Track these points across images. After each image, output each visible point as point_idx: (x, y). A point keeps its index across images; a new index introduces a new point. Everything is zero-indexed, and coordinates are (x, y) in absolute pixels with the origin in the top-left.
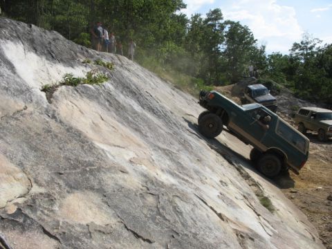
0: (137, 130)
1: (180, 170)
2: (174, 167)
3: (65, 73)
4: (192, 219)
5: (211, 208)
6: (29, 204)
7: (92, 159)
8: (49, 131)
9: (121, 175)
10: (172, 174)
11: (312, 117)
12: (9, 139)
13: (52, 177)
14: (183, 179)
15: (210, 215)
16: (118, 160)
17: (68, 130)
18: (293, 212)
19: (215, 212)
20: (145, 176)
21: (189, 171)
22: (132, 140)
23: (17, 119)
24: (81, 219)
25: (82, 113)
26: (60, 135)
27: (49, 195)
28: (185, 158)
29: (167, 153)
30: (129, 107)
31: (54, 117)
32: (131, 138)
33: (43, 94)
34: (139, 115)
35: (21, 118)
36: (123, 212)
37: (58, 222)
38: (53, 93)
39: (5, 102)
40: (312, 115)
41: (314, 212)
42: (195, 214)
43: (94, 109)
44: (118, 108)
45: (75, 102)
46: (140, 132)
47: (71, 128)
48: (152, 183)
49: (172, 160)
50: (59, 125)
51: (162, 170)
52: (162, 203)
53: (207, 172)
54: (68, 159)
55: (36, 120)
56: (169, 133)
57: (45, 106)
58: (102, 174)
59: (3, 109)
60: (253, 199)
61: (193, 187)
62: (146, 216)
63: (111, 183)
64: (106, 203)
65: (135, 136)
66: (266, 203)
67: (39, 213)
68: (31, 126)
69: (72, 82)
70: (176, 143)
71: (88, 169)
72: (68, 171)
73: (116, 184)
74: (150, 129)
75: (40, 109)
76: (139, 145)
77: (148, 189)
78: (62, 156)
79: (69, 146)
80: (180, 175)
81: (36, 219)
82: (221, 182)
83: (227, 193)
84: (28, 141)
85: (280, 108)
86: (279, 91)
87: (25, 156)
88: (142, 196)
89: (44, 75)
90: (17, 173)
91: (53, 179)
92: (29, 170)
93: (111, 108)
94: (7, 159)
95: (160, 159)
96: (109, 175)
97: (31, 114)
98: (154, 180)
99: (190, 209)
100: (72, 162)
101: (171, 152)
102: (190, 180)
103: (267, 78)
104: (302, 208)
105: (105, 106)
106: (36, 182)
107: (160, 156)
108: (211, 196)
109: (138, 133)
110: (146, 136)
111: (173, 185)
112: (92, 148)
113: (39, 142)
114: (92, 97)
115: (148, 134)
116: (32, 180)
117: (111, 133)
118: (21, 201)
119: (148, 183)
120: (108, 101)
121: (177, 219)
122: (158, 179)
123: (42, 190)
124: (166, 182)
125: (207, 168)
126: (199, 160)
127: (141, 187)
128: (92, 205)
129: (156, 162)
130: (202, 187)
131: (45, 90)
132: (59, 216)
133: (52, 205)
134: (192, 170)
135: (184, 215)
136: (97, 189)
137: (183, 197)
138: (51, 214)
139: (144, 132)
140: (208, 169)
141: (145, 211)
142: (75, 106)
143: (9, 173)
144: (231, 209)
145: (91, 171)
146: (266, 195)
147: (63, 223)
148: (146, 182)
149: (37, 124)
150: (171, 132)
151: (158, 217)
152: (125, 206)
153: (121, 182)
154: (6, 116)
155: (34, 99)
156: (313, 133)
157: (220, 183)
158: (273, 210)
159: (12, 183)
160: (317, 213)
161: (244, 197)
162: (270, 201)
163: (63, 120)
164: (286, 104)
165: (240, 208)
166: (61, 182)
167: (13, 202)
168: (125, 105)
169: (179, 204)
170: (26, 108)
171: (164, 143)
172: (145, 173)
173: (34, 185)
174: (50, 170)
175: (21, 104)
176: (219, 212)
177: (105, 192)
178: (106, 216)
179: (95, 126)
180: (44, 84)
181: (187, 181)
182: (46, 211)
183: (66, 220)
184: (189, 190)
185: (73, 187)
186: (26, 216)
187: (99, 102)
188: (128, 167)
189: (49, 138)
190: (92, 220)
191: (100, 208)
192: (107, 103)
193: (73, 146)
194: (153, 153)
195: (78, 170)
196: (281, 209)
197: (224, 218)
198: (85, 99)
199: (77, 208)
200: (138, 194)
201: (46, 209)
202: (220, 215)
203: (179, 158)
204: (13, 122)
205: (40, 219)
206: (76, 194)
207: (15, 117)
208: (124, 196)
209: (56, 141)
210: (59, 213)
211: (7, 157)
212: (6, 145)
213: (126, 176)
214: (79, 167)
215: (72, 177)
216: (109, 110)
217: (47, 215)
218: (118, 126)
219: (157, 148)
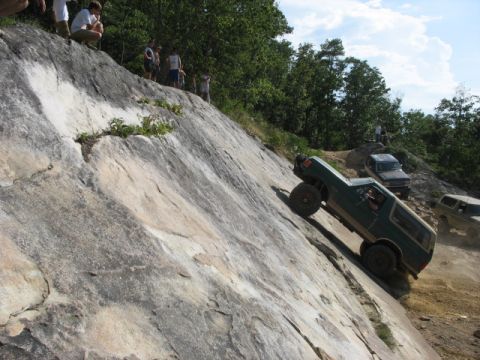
0: (208, 210)
1: (264, 277)
2: (256, 270)
3: (113, 117)
4: (278, 355)
5: (305, 338)
6: (42, 321)
7: (139, 254)
8: (81, 206)
9: (179, 280)
10: (253, 282)
11: (460, 210)
12: (22, 215)
13: (80, 280)
14: (268, 291)
15: (303, 350)
16: (177, 256)
17: (109, 206)
18: (423, 351)
19: (311, 345)
20: (214, 284)
21: (278, 278)
22: (199, 226)
23: (36, 184)
24: (117, 350)
25: (131, 179)
26: (96, 213)
27: (72, 309)
28: (273, 258)
29: (248, 248)
30: (199, 174)
31: (90, 184)
32: (199, 222)
33: (78, 147)
34: (212, 188)
35: (43, 183)
36: (178, 340)
37: (83, 352)
38: (92, 146)
39: (22, 156)
40: (461, 207)
41: (453, 353)
42: (281, 347)
43: (148, 175)
44: (183, 176)
45: (122, 162)
46: (213, 214)
47: (114, 203)
48: (224, 295)
49: (254, 260)
50: (97, 197)
51: (240, 275)
52: (236, 328)
53: (303, 281)
54: (105, 252)
55: (64, 188)
56: (252, 218)
57: (79, 166)
58: (153, 277)
59: (18, 168)
60: (366, 326)
61: (282, 303)
62: (211, 349)
63: (164, 292)
64: (156, 324)
65: (205, 221)
66: (383, 333)
67: (56, 336)
68: (56, 196)
69: (120, 131)
70: (262, 233)
71: (133, 269)
72: (103, 271)
73: (172, 295)
74: (226, 209)
75: (72, 170)
76: (210, 235)
77: (217, 305)
78: (97, 246)
79: (109, 231)
80: (265, 284)
81: (51, 346)
82: (322, 297)
83: (330, 315)
84: (49, 220)
85: (414, 190)
86: (415, 166)
87: (44, 243)
88: (208, 316)
89: (82, 117)
90: (30, 269)
91: (80, 282)
92: (47, 266)
93: (173, 175)
94: (16, 247)
95: (238, 257)
96: (162, 279)
97: (58, 177)
98: (227, 290)
99: (275, 340)
100: (111, 257)
101: (254, 248)
102: (278, 293)
103: (399, 146)
104: (436, 345)
105: (165, 171)
106: (56, 286)
107: (238, 252)
108: (306, 319)
109: (209, 216)
110: (220, 221)
111: (253, 299)
112: (141, 236)
113: (65, 222)
114: (147, 155)
115: (224, 218)
116: (51, 282)
117: (169, 213)
118: (30, 315)
119: (219, 295)
120: (170, 163)
121: (256, 355)
122: (234, 289)
123: (64, 300)
124: (244, 295)
125: (303, 274)
126: (293, 262)
127: (208, 301)
128: (135, 327)
129: (231, 262)
130: (293, 304)
131: (80, 140)
132: (84, 343)
133: (76, 324)
134: (281, 277)
135: (266, 348)
136: (144, 302)
137: (267, 319)
138: (73, 338)
139: (217, 214)
140: (304, 277)
141: (211, 341)
142: (121, 169)
143: (17, 269)
144: (334, 342)
145: (137, 272)
146: (384, 321)
147: (90, 354)
148: (216, 295)
149: (65, 193)
150: (256, 216)
151: (229, 350)
152: (182, 331)
153: (179, 292)
154: (21, 178)
155: (65, 154)
156: (459, 233)
157: (319, 299)
158: (394, 344)
159: (20, 286)
160: (457, 355)
161: (354, 322)
162: (390, 331)
163: (103, 189)
164: (424, 187)
165: (347, 340)
166: (93, 288)
167: (19, 317)
168: (193, 170)
169: (260, 331)
170: (51, 167)
171: (245, 232)
172: (215, 279)
173: (53, 290)
174: (79, 268)
175: (44, 161)
176: (316, 346)
177: (155, 307)
178: (154, 346)
179: (148, 202)
180: (81, 131)
181: (273, 294)
182: (66, 334)
183: (94, 350)
184: (276, 309)
185: (110, 297)
186: (36, 342)
187: (157, 165)
188: (191, 269)
189: (81, 217)
190: (132, 351)
191: (146, 332)
192: (168, 167)
193: (115, 230)
194: (228, 247)
195: (119, 270)
196: (406, 345)
197: (324, 356)
198: (137, 158)
199: (112, 331)
200: (202, 312)
201: (66, 329)
202: (317, 351)
203: (264, 257)
204: (30, 189)
205: (57, 347)
206: (113, 309)
207: (35, 180)
208: (183, 314)
209: (90, 221)
210: (85, 338)
211: (17, 243)
212: (16, 224)
213: (187, 283)
214: (120, 265)
215: (109, 281)
216: (170, 177)
217: (68, 341)
218: (181, 203)
219: (234, 241)
